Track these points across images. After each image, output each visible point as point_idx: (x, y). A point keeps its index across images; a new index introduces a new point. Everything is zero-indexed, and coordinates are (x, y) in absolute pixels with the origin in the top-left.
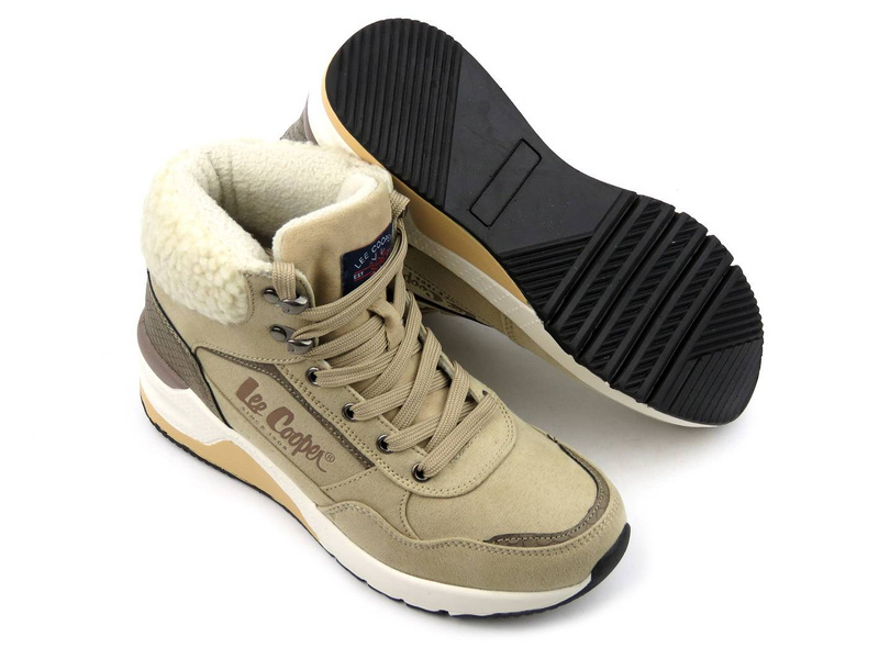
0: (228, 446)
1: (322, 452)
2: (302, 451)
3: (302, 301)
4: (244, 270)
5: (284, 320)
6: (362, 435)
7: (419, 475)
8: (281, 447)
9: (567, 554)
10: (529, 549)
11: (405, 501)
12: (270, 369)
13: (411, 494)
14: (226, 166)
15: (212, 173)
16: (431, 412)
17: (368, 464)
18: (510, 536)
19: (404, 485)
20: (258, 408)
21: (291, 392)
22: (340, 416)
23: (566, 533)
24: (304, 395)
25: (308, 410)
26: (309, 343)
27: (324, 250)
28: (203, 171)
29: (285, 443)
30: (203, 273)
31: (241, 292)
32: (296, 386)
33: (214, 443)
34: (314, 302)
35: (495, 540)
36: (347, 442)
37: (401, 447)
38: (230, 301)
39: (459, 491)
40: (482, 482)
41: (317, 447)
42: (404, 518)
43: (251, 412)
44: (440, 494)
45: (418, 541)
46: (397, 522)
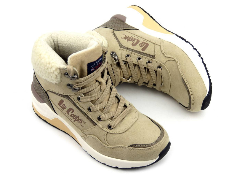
0: (56, 119)
1: (82, 121)
2: (77, 121)
3: (76, 77)
4: (59, 67)
5: (71, 82)
6: (93, 116)
7: (110, 127)
8: (71, 120)
9: (152, 150)
10: (141, 148)
11: (106, 135)
12: (67, 97)
13: (108, 133)
14: (55, 39)
15: (52, 41)
16: (113, 109)
17: (95, 124)
18: (135, 145)
19: (105, 130)
20: (64, 108)
21: (73, 103)
22: (87, 110)
23: (151, 144)
24: (77, 104)
25: (78, 109)
26: (77, 89)
27: (82, 62)
28: (49, 40)
29: (72, 118)
30: (48, 69)
31: (58, 74)
32: (74, 102)
33: (53, 119)
34: (79, 77)
35: (131, 146)
36: (89, 118)
37: (105, 119)
38: (55, 76)
39: (121, 132)
40: (128, 130)
41: (81, 119)
42: (105, 140)
43: (62, 110)
44: (116, 133)
45: (109, 146)
46: (103, 141)
